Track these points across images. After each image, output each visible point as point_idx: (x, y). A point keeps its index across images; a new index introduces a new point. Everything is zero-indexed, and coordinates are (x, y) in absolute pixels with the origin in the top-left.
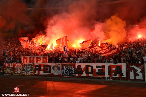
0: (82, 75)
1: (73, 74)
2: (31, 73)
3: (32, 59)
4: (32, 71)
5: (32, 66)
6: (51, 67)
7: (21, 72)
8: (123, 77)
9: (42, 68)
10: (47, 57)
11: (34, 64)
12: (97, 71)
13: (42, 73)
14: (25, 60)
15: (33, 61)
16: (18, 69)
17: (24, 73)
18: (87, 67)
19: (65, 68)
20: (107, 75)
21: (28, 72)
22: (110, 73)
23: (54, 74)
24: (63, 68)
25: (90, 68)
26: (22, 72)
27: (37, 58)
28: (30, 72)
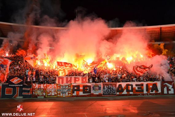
0: (123, 93)
1: (114, 92)
2: (69, 94)
3: (69, 79)
4: (70, 92)
5: (69, 86)
6: (91, 87)
7: (56, 94)
8: (158, 92)
9: (81, 88)
10: (86, 77)
11: (72, 84)
12: (137, 89)
13: (81, 93)
14: (61, 80)
15: (70, 81)
16: (52, 91)
17: (60, 94)
18: (128, 85)
19: (106, 87)
20: (145, 92)
21: (65, 93)
22: (147, 90)
23: (94, 94)
24: (104, 88)
25: (130, 86)
26: (58, 94)
27: (75, 78)
28: (67, 93)
